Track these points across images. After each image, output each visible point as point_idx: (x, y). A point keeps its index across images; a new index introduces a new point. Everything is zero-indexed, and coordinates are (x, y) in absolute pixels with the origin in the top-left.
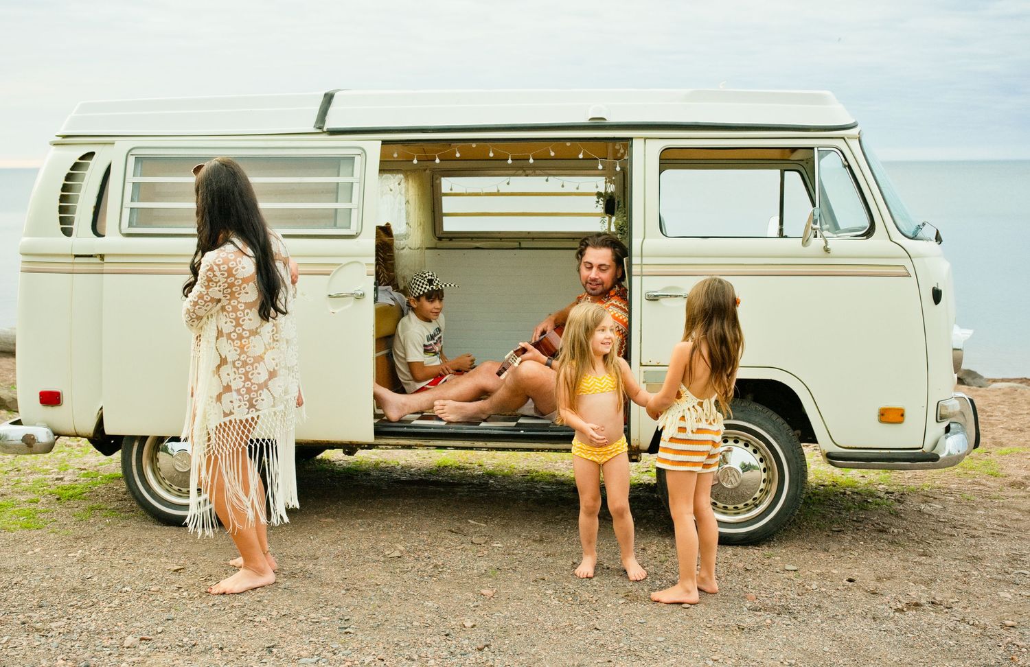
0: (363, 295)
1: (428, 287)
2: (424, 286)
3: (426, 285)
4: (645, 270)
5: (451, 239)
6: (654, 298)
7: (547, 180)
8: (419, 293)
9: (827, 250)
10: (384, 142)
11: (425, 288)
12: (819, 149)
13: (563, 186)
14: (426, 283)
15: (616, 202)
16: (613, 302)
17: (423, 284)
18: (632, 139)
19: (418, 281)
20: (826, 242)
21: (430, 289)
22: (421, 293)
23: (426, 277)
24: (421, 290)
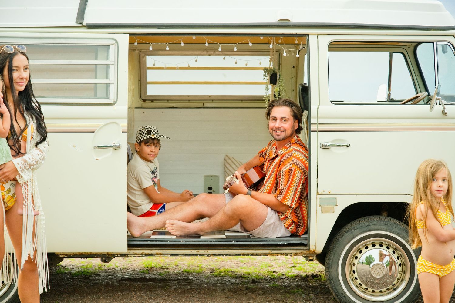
0: (120, 146)
1: (146, 136)
2: (144, 135)
3: (146, 134)
4: (321, 127)
5: (152, 101)
6: (326, 147)
7: (224, 59)
8: (141, 140)
9: (444, 114)
10: (131, 34)
11: (145, 136)
12: (437, 43)
13: (236, 63)
14: (145, 132)
15: (278, 75)
16: (295, 148)
17: (144, 133)
18: (308, 35)
19: (141, 131)
20: (444, 108)
21: (148, 137)
22: (142, 139)
23: (147, 129)
24: (142, 138)
